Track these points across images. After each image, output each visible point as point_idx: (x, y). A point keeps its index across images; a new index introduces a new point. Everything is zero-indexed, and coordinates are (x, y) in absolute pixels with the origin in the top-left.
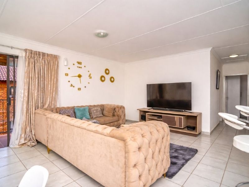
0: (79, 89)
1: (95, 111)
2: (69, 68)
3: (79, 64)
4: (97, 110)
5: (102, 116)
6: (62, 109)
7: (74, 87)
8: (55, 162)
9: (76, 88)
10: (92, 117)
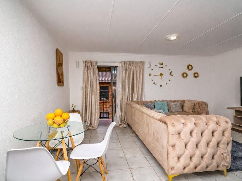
0: (161, 86)
1: (174, 106)
2: (152, 69)
3: (161, 64)
4: (176, 105)
5: (182, 111)
6: (145, 102)
7: (156, 84)
8: (137, 143)
9: (158, 85)
10: (170, 111)
